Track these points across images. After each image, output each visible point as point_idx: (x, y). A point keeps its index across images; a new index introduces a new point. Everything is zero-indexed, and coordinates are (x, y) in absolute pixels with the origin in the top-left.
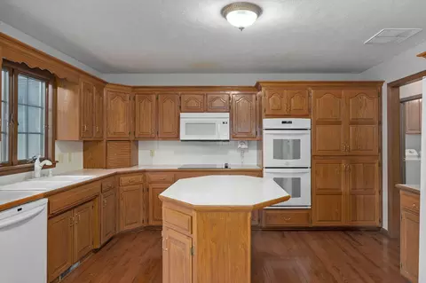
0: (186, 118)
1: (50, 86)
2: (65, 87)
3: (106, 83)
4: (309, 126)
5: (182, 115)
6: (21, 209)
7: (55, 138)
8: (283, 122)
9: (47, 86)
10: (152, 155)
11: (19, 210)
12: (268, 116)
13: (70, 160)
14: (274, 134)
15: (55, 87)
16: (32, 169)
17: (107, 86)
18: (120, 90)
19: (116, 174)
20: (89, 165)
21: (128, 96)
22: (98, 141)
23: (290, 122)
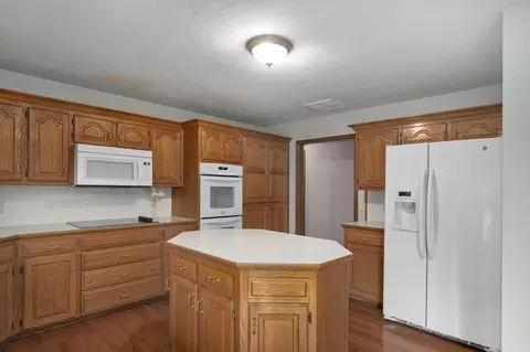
0: (85, 152)
4: (241, 174)
5: (80, 147)
8: (220, 168)
12: (206, 160)
14: (213, 181)
23: (226, 169)
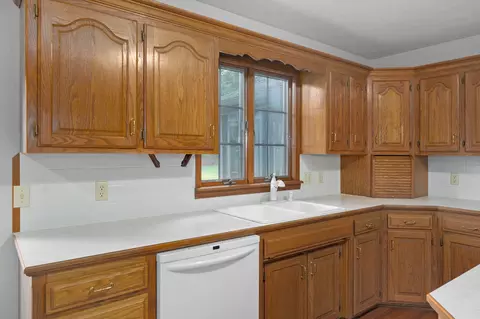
1: (294, 85)
2: (311, 83)
3: (369, 70)
6: (218, 247)
7: (299, 151)
9: (290, 86)
10: (454, 182)
11: (214, 248)
13: (321, 181)
15: (299, 85)
16: (267, 189)
17: (372, 73)
18: (394, 78)
19: (382, 208)
20: (348, 188)
21: (407, 84)
22: (360, 156)
